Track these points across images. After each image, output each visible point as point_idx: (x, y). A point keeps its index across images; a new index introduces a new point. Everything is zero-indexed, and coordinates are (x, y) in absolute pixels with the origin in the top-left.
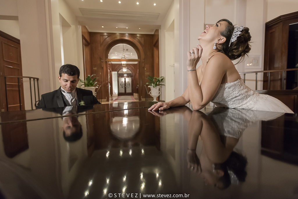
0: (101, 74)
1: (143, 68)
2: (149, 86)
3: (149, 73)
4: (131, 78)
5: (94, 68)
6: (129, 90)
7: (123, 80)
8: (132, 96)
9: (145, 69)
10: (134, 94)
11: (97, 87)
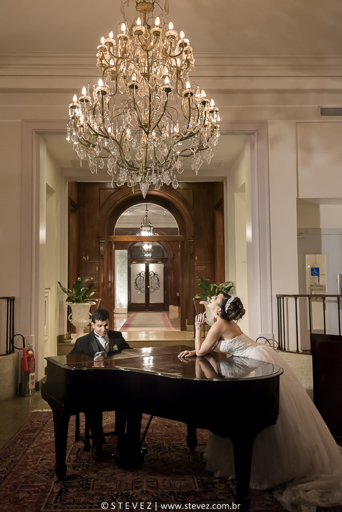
0: (99, 271)
1: (191, 255)
2: (201, 302)
3: (205, 267)
4: (162, 265)
5: (84, 258)
6: (157, 297)
7: (142, 267)
8: (165, 313)
9: (196, 258)
10: (171, 307)
11: (95, 303)
